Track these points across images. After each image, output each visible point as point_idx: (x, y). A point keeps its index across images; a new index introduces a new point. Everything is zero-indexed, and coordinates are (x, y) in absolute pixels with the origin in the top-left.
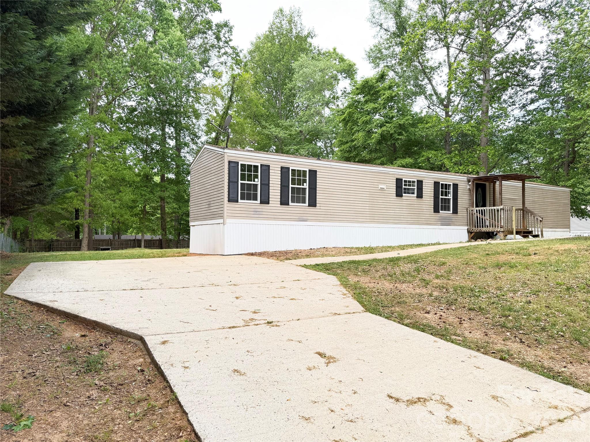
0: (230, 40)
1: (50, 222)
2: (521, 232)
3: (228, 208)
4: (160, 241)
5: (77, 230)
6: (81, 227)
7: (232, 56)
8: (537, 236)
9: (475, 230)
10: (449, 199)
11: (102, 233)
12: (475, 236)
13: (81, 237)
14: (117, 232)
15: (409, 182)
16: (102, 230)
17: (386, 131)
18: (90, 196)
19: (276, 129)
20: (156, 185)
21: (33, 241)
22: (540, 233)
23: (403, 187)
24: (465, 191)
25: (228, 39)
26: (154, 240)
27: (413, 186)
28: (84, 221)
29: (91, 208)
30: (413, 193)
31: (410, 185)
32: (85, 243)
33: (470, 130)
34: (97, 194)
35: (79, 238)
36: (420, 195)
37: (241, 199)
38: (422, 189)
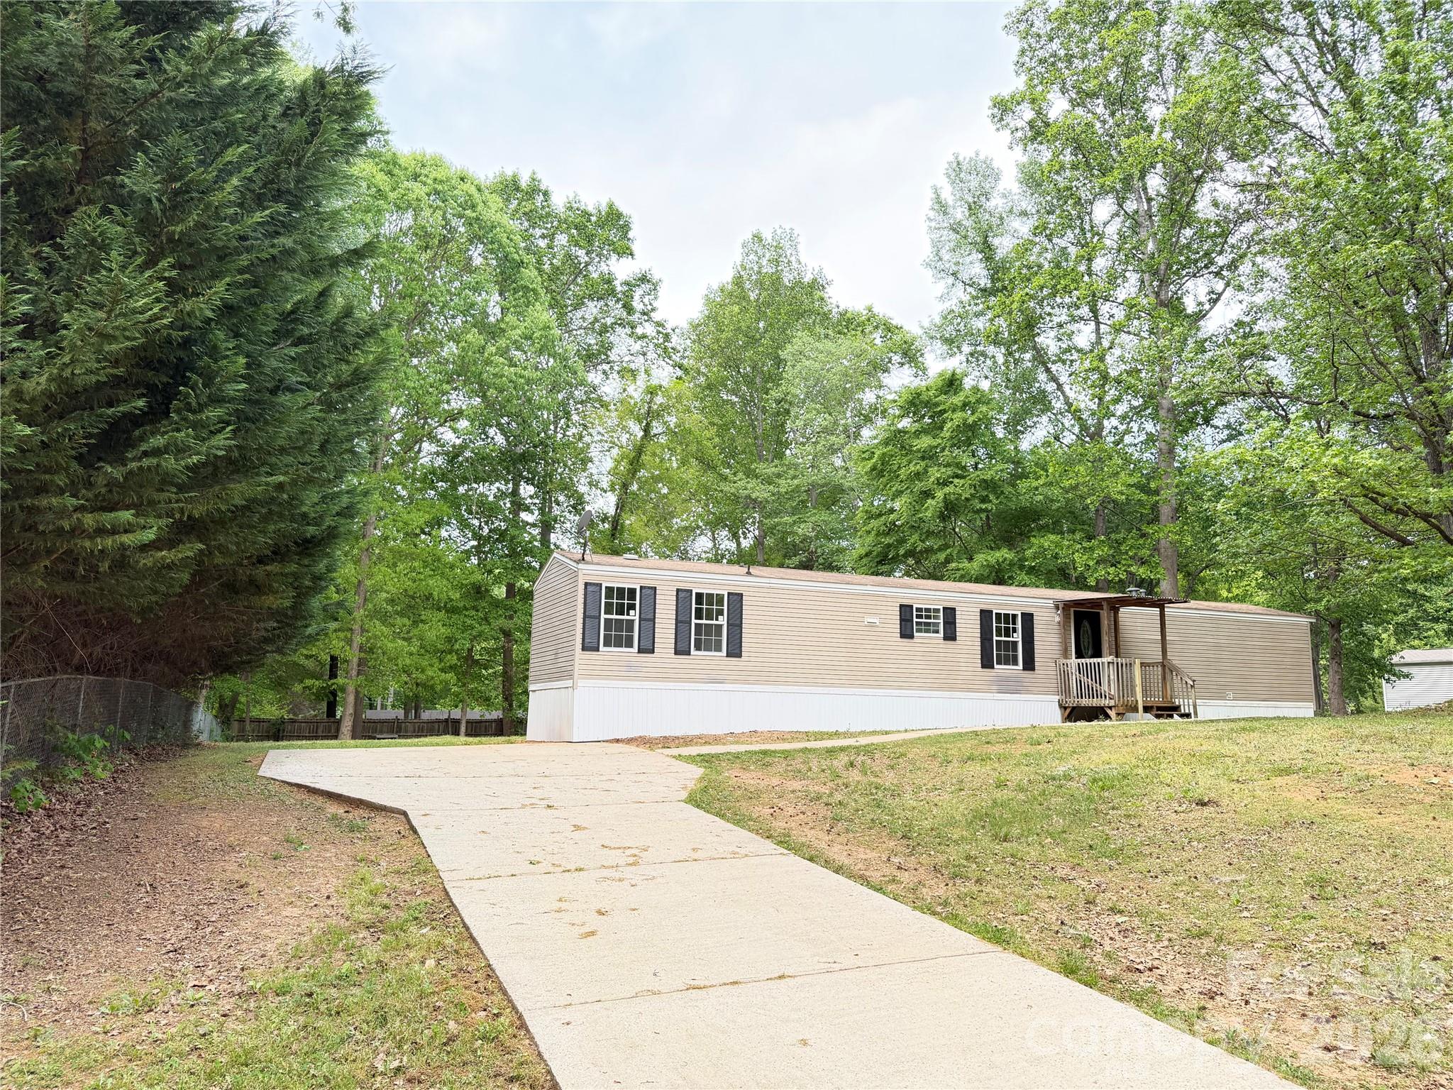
0: (653, 310)
1: (280, 685)
2: (1152, 707)
3: (581, 662)
4: (499, 722)
5: (332, 699)
6: (339, 694)
7: (656, 341)
8: (1188, 715)
9: (1073, 701)
10: (1015, 643)
11: (384, 707)
12: (1075, 714)
13: (338, 714)
14: (412, 703)
15: (928, 610)
16: (383, 698)
17: (954, 494)
18: (363, 630)
19: (748, 482)
20: (496, 604)
21: (248, 722)
22: (1192, 711)
23: (915, 620)
24: (1050, 627)
25: (650, 308)
26: (486, 721)
27: (936, 617)
28: (347, 681)
29: (362, 655)
30: (937, 632)
31: (928, 617)
32: (347, 726)
33: (1122, 494)
34: (378, 628)
35: (335, 716)
36: (950, 636)
37: (605, 645)
38: (955, 623)
